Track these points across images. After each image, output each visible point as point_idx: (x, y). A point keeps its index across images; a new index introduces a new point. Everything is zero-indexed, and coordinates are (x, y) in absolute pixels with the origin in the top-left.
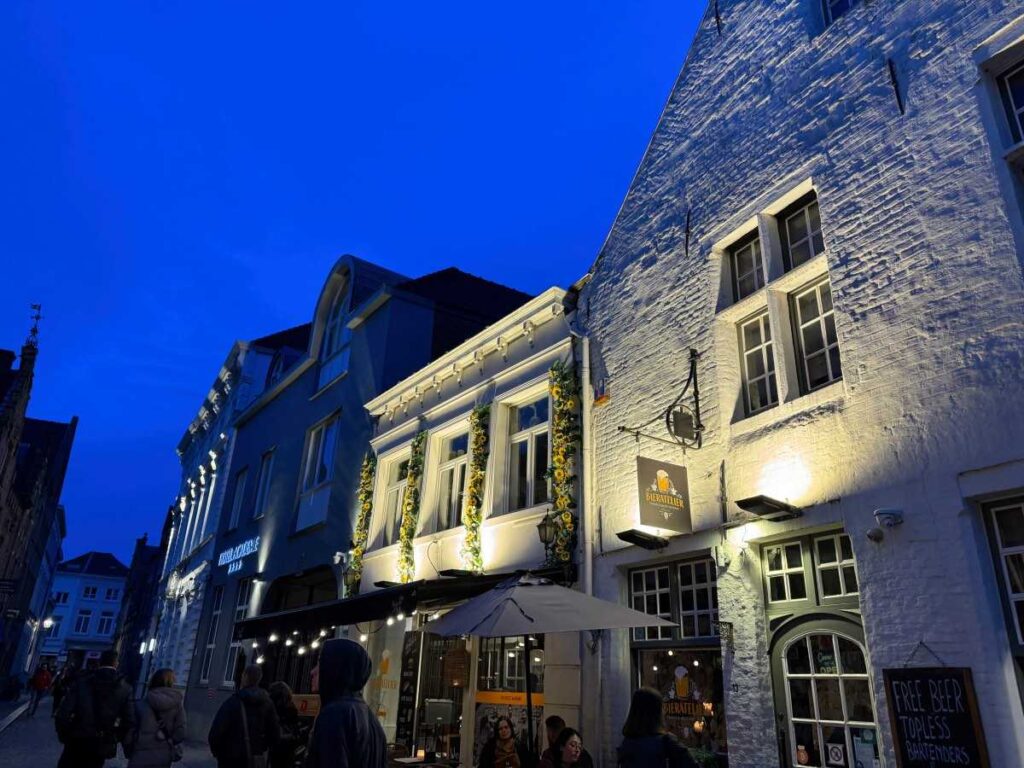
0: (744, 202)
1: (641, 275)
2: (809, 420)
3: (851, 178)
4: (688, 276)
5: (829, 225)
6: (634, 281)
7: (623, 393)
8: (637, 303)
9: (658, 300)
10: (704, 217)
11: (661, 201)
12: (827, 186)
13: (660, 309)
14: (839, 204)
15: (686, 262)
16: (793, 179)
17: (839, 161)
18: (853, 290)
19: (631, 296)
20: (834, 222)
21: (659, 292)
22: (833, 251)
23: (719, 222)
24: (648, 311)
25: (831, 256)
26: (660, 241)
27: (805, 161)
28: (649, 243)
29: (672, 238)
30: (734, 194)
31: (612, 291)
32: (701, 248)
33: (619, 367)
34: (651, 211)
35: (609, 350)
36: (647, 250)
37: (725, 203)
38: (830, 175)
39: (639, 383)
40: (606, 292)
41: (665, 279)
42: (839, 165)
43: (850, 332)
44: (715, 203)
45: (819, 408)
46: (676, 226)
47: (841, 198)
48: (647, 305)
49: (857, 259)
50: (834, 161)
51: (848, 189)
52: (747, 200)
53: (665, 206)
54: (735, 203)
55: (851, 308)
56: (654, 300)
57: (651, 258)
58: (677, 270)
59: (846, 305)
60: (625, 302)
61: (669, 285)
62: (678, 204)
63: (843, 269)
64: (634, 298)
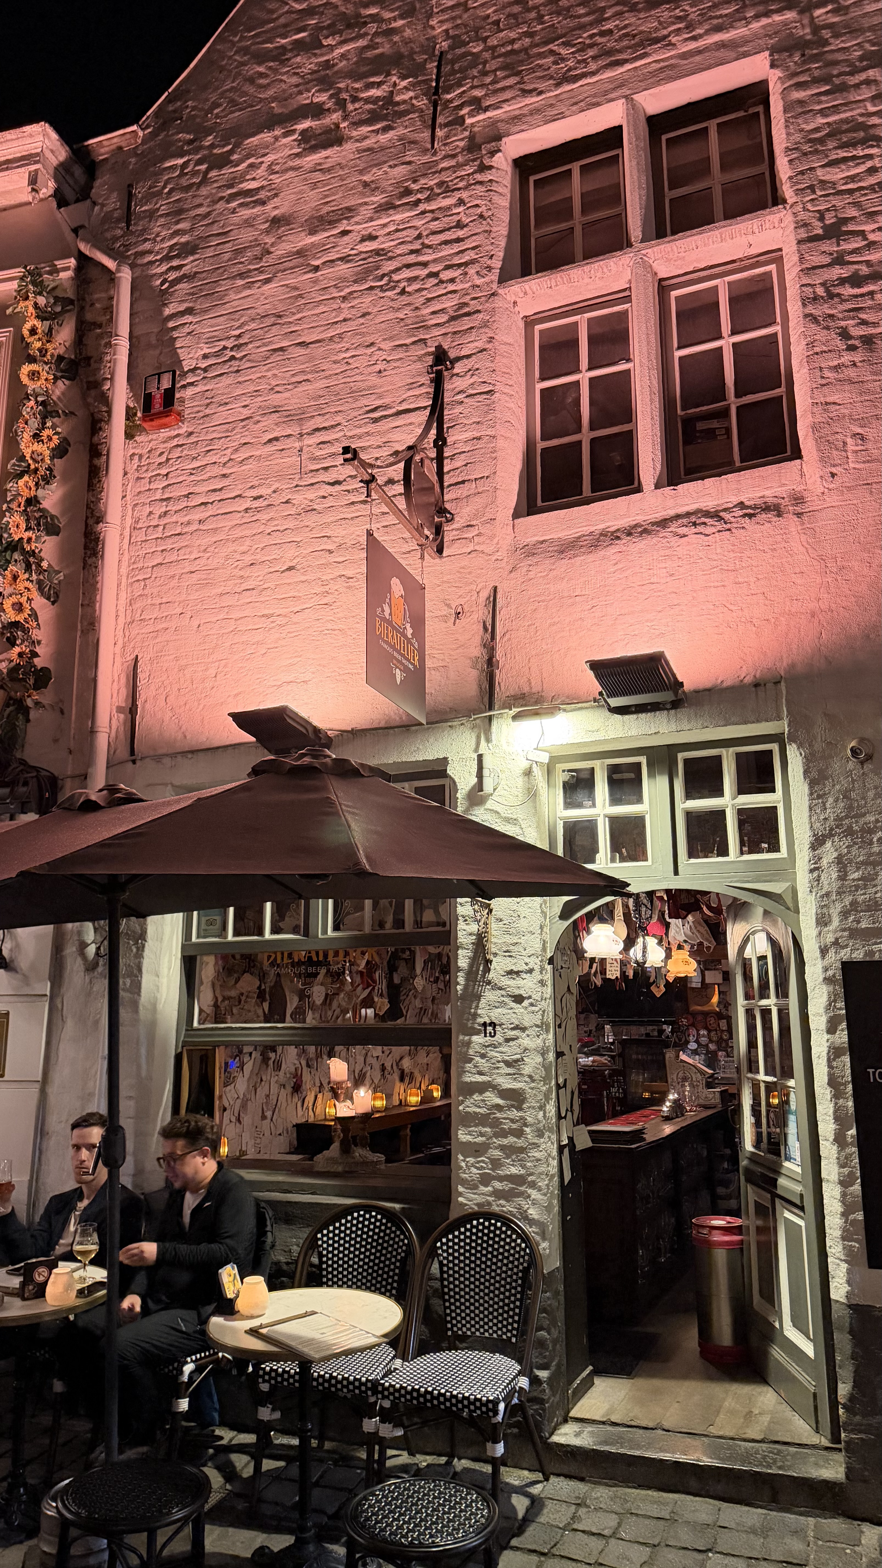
0: (593, 66)
1: (297, 162)
2: (720, 526)
3: (863, 76)
4: (431, 189)
5: (805, 154)
6: (271, 170)
7: (222, 415)
8: (276, 222)
9: (344, 226)
10: (485, 73)
11: (359, 15)
12: (802, 78)
13: (345, 246)
14: (830, 119)
15: (426, 159)
16: (722, 45)
17: (836, 36)
18: (848, 291)
19: (263, 203)
20: (816, 152)
21: (349, 209)
22: (809, 206)
23: (526, 93)
24: (313, 245)
25: (803, 216)
26: (355, 99)
27: (757, 17)
28: (322, 98)
29: (389, 100)
30: (566, 44)
31: (205, 181)
32: (472, 138)
33: (217, 355)
34: (332, 30)
35: (189, 311)
36: (317, 111)
37: (541, 55)
38: (815, 58)
39: (276, 399)
40: (184, 182)
41: (366, 184)
42: (837, 44)
43: (836, 368)
44: (513, 52)
45: (741, 505)
46: (403, 77)
47: (835, 109)
48: (313, 232)
49: (862, 234)
50: (826, 34)
51: (854, 96)
52: (601, 63)
53: (372, 28)
54: (571, 63)
55: (843, 323)
56: (332, 223)
57: (327, 131)
58: (401, 171)
59: (831, 316)
60: (246, 213)
61: (378, 199)
62: (408, 33)
63: (829, 246)
64: (272, 209)
